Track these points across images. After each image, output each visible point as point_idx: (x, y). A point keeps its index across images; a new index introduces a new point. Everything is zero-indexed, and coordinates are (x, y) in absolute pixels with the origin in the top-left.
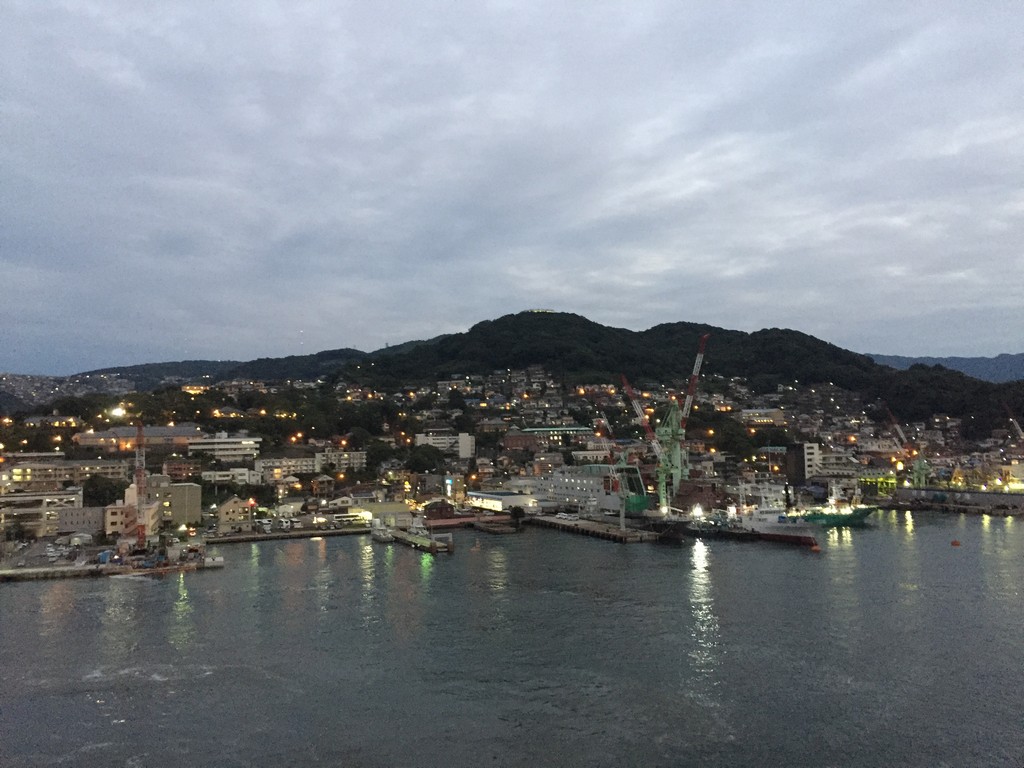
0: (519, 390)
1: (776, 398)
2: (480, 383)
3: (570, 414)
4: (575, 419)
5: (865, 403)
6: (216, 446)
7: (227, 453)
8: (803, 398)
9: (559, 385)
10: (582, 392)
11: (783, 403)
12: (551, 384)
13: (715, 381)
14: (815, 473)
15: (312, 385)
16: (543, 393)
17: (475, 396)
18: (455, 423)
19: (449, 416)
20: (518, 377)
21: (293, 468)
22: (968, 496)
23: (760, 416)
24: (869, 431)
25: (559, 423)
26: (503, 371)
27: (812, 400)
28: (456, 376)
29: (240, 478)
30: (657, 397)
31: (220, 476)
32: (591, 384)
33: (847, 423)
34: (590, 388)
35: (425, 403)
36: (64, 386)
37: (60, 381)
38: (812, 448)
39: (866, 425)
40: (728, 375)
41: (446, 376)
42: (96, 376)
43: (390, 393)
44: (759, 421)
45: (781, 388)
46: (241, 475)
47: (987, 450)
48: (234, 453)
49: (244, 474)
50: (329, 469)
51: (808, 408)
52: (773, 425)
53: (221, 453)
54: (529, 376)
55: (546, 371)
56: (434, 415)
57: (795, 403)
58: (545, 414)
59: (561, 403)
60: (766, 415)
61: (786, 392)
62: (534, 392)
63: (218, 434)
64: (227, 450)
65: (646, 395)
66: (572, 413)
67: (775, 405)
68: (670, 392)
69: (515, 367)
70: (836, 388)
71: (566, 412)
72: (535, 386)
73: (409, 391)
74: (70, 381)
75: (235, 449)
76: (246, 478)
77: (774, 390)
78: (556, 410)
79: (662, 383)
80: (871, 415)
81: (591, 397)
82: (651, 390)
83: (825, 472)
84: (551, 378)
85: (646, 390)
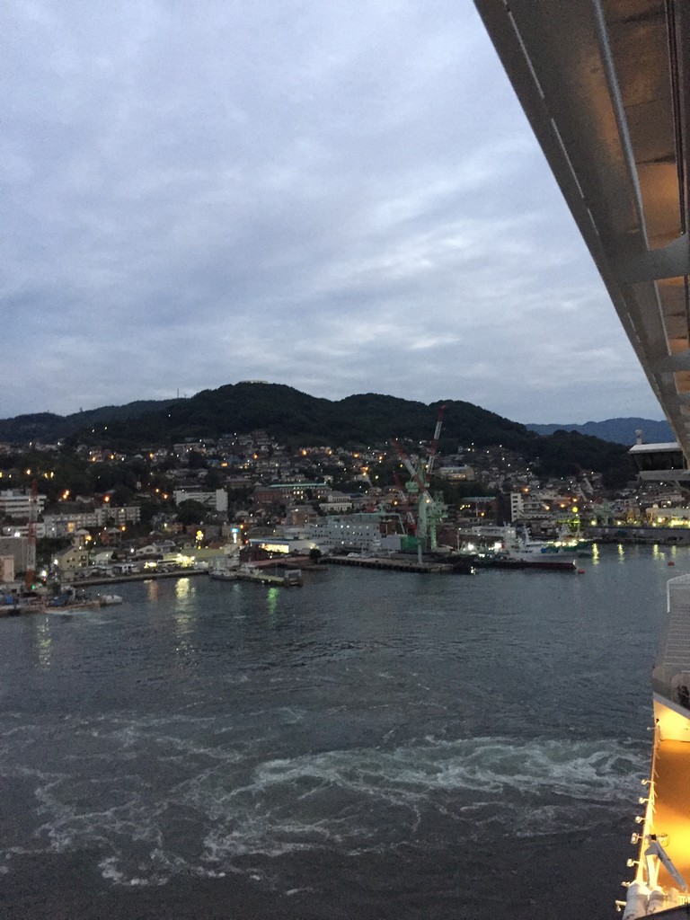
0: (250, 452)
1: (459, 457)
2: (212, 446)
3: (300, 472)
4: (306, 477)
5: (528, 461)
6: (7, 504)
7: (17, 509)
8: (479, 458)
9: (283, 448)
10: (305, 453)
11: (466, 462)
12: (275, 446)
13: (407, 443)
14: (518, 517)
15: (53, 447)
16: (270, 455)
17: (214, 457)
18: (203, 481)
19: (195, 475)
20: (246, 440)
21: (79, 523)
22: (642, 532)
23: (455, 472)
24: (536, 483)
25: (293, 480)
26: (231, 436)
27: (487, 459)
28: (189, 440)
29: (38, 532)
30: (366, 457)
32: (312, 446)
33: (519, 478)
34: (311, 450)
35: (169, 464)
38: (516, 497)
39: (532, 479)
40: (417, 439)
41: (180, 439)
43: (129, 455)
44: (455, 476)
45: (461, 449)
46: (39, 529)
47: (626, 497)
48: (22, 509)
50: (110, 522)
51: (486, 466)
52: (465, 480)
53: (12, 510)
54: (254, 439)
55: (269, 435)
56: (182, 474)
57: (475, 462)
58: (279, 473)
59: (289, 463)
60: (460, 472)
61: (465, 452)
62: (263, 453)
63: (4, 493)
64: (16, 507)
65: (356, 456)
66: (302, 471)
67: (460, 464)
68: (376, 453)
69: (242, 432)
70: (504, 449)
71: (297, 471)
72: (263, 448)
73: (148, 453)
75: (23, 506)
76: (43, 531)
77: (456, 452)
78: (288, 468)
79: (367, 445)
80: (534, 471)
81: (314, 458)
82: (361, 451)
83: (527, 516)
84: (275, 441)
85: (357, 452)
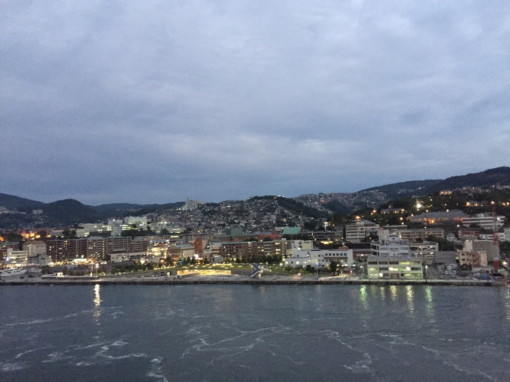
6: (481, 221)
29: (501, 238)
31: (490, 237)
36: (356, 197)
37: (354, 195)
42: (368, 192)
46: (501, 236)
48: (490, 224)
49: (503, 236)
53: (484, 225)
63: (478, 215)
64: (486, 223)
74: (359, 195)
76: (504, 238)
